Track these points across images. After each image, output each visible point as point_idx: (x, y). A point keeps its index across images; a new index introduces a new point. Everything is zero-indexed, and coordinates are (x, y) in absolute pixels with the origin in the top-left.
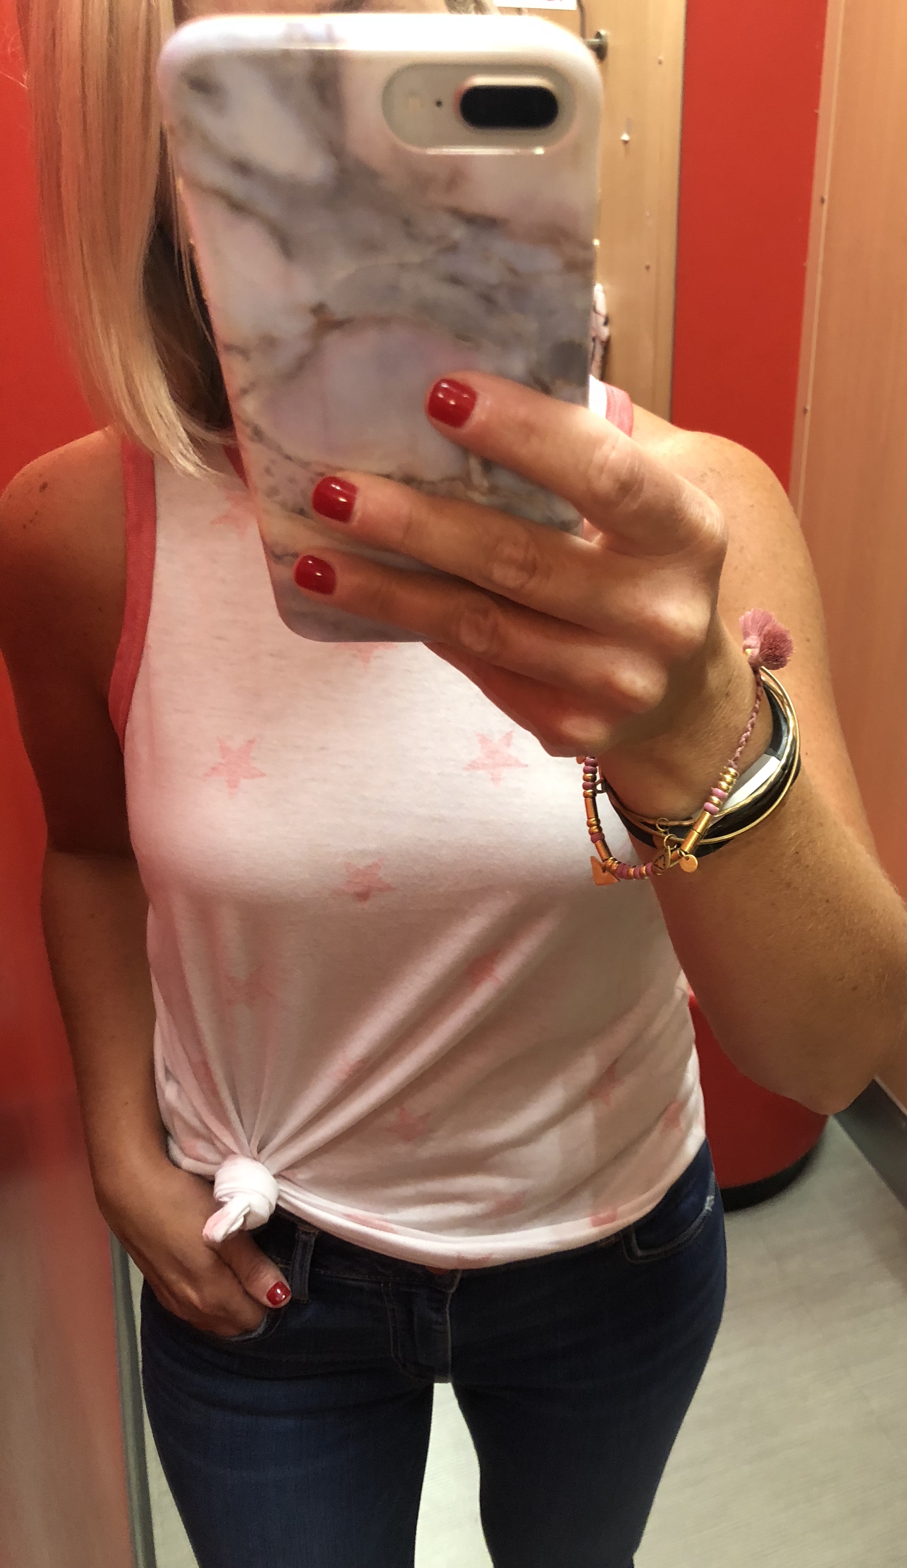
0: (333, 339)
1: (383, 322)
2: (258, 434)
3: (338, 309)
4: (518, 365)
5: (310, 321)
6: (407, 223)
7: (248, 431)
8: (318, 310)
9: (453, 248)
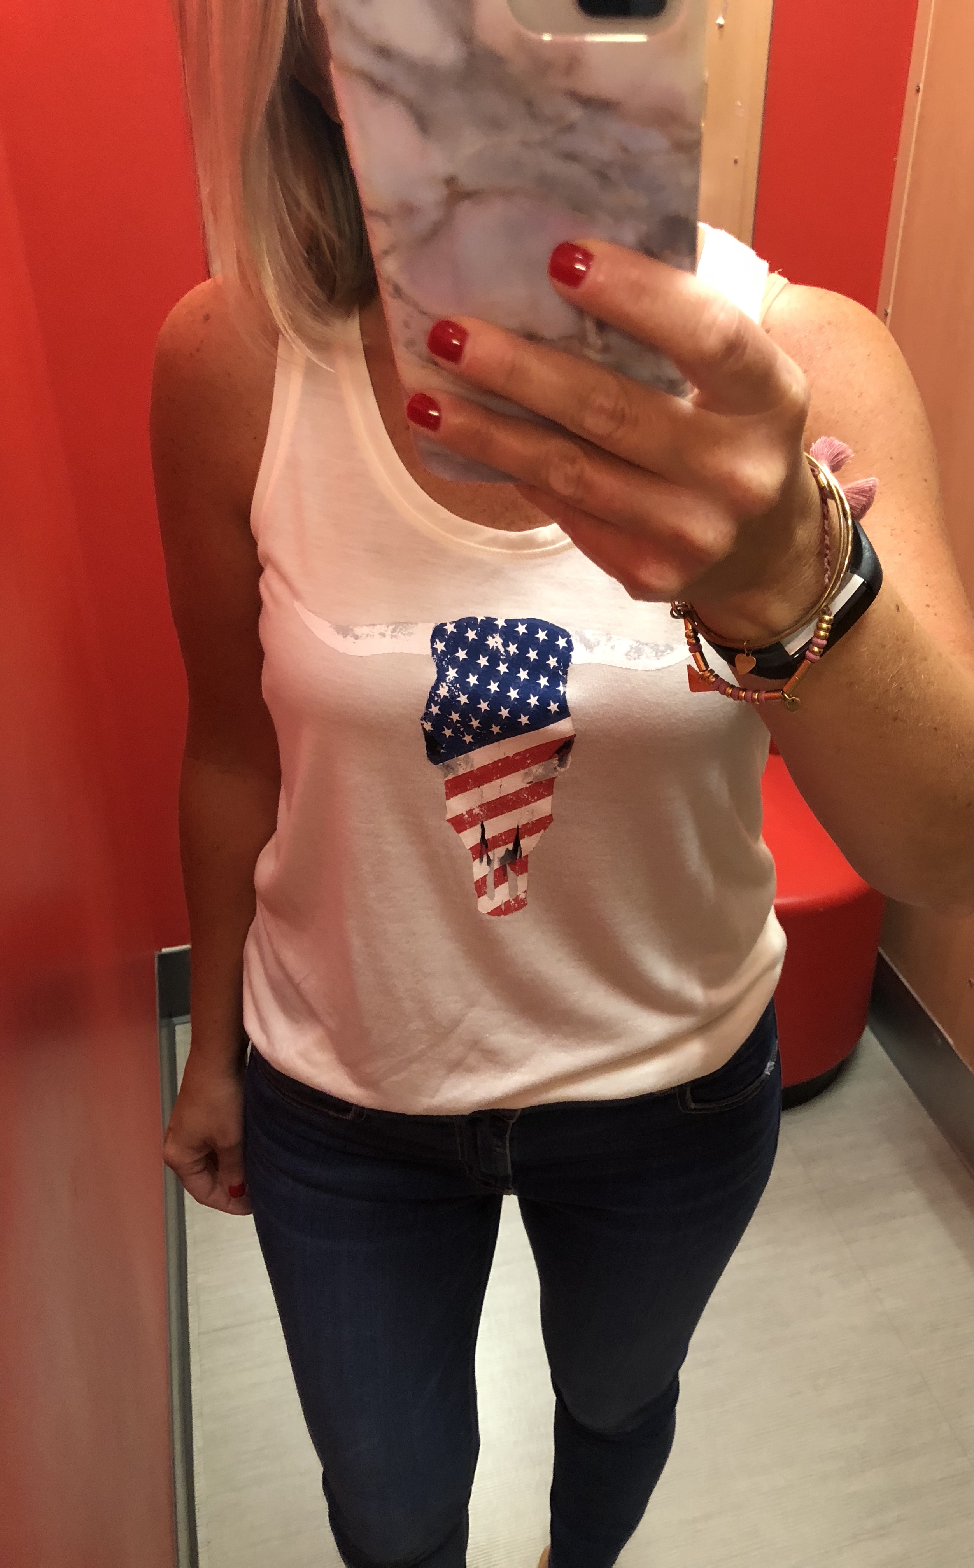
0: (465, 208)
1: (506, 194)
3: (468, 180)
4: (629, 235)
5: (442, 192)
6: (529, 103)
8: (450, 181)
9: (571, 128)
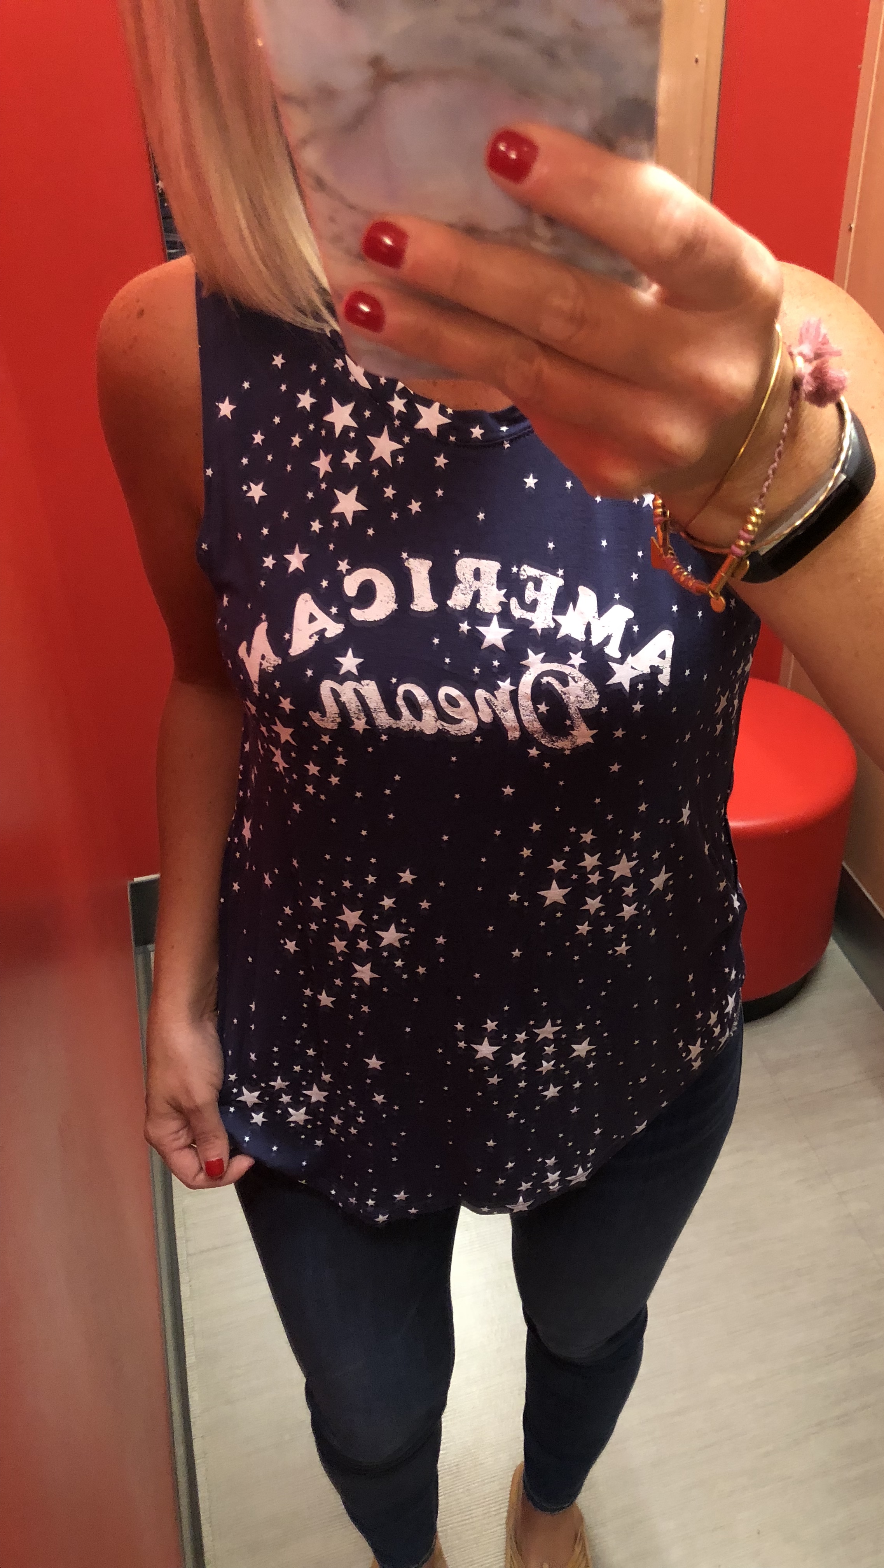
0: (393, 91)
1: (441, 75)
3: (396, 61)
4: (582, 120)
5: (366, 74)
8: (376, 62)
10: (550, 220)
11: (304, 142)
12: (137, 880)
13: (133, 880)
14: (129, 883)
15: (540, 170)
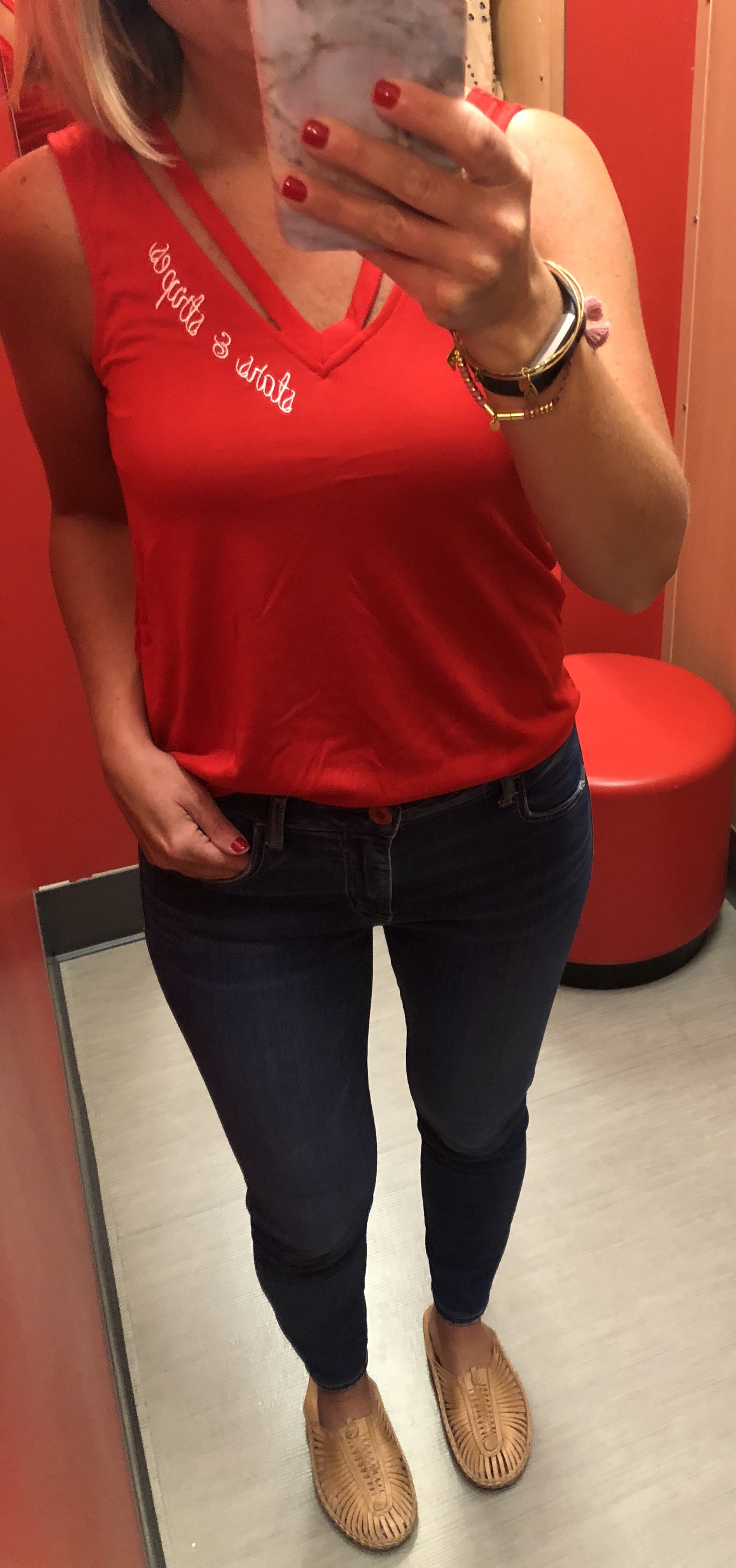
0: (324, 54)
1: (350, 44)
2: (277, 114)
3: (327, 36)
4: (422, 72)
5: (311, 44)
7: (272, 111)
8: (316, 38)
10: (408, 134)
11: (271, 87)
12: (42, 889)
13: (38, 889)
14: (34, 892)
15: (403, 101)
